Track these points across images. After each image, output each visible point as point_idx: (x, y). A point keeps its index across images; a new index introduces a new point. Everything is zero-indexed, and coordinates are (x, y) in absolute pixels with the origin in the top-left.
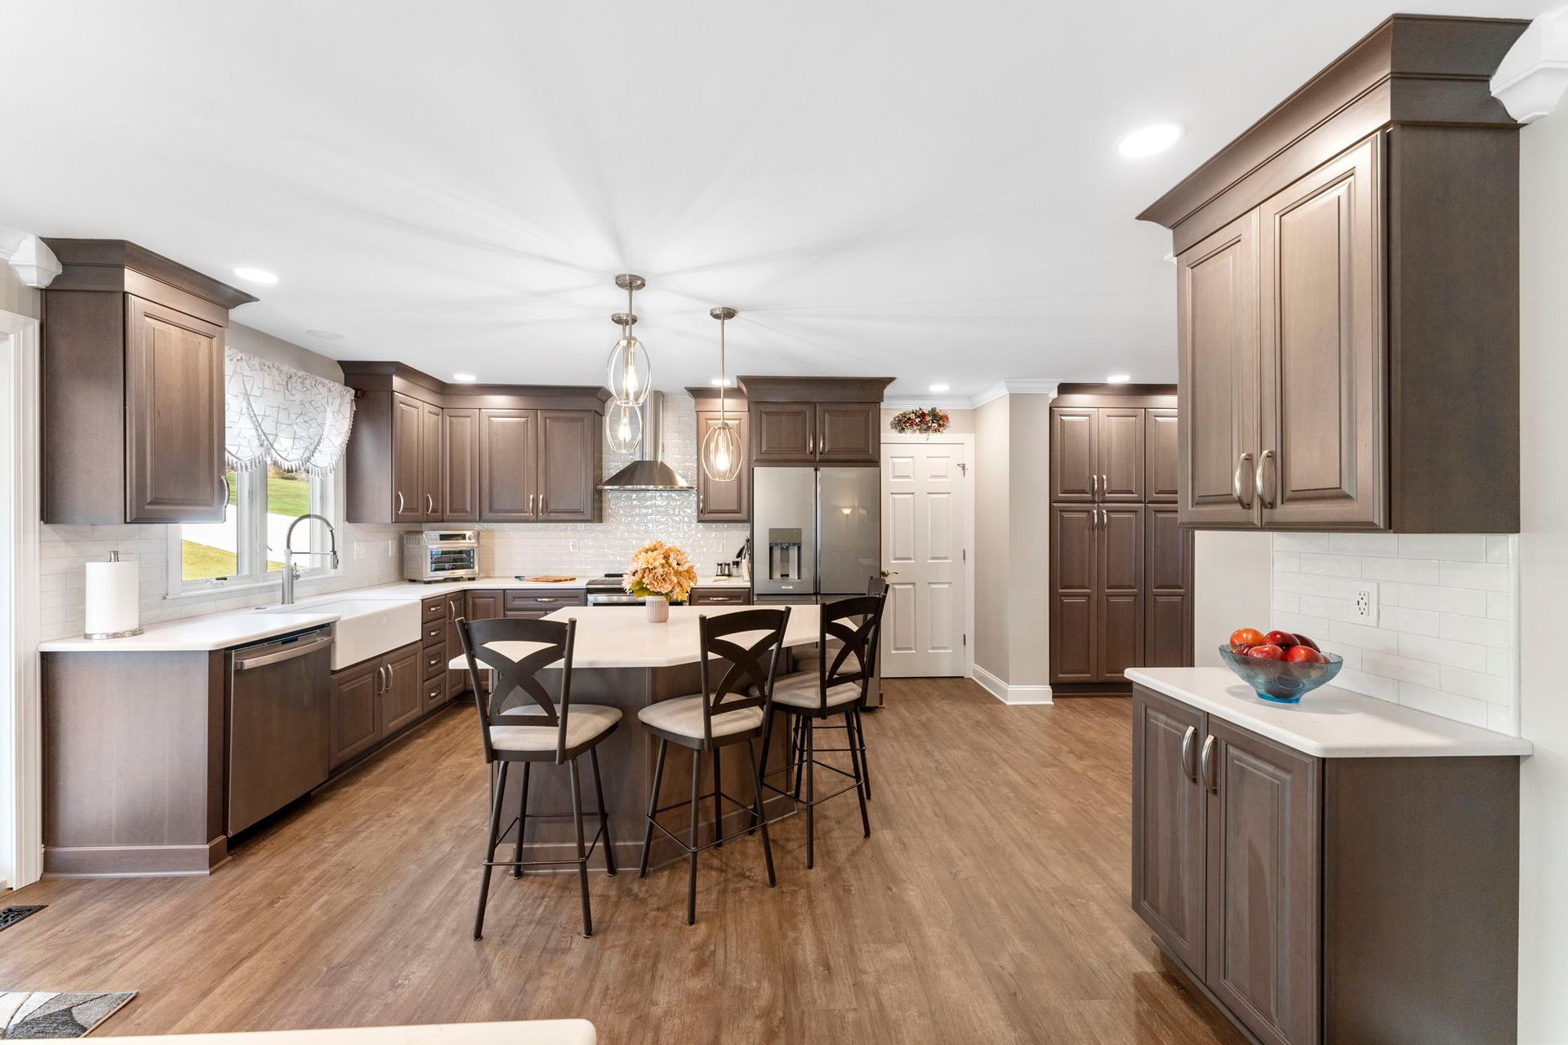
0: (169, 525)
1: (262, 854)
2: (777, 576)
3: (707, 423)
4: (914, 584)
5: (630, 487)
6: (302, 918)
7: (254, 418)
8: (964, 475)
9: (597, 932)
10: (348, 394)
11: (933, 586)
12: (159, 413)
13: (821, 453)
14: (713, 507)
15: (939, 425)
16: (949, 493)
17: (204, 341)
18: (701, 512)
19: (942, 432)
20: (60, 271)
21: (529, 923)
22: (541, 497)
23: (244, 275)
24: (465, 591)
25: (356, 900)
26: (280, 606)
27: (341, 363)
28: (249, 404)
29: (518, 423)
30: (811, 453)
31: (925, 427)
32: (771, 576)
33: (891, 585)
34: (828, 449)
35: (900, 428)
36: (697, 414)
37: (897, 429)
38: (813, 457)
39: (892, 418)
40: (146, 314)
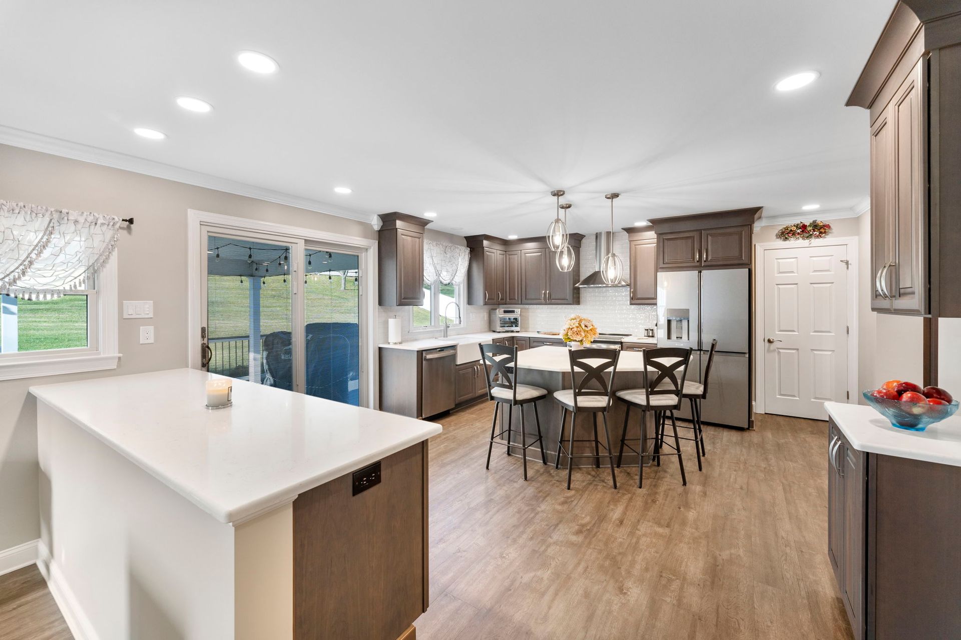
2: (674, 336)
3: (635, 248)
4: (798, 349)
5: (592, 286)
7: (434, 265)
8: (848, 268)
9: (529, 480)
10: (468, 250)
11: (815, 352)
13: (705, 261)
14: (639, 296)
15: (821, 233)
16: (833, 283)
17: (417, 239)
18: (632, 299)
19: (825, 238)
20: (382, 226)
21: (506, 470)
22: (548, 292)
23: (428, 215)
24: (513, 337)
26: (442, 338)
27: (465, 237)
28: (431, 259)
29: (538, 256)
30: (698, 262)
31: (807, 235)
32: (669, 337)
33: (777, 349)
34: (710, 258)
35: (784, 238)
36: (630, 243)
37: (781, 238)
38: (698, 264)
39: (776, 232)
40: (402, 235)
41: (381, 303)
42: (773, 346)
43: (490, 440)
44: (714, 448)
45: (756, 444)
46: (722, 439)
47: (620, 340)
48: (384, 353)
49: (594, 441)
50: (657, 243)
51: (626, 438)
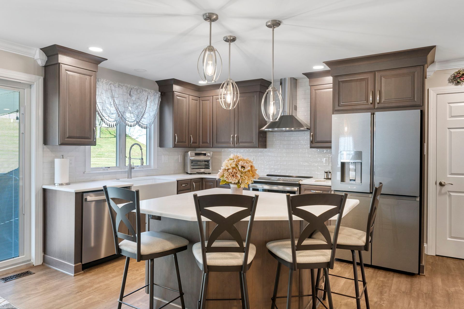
0: (86, 146)
1: (93, 273)
2: (347, 179)
3: (315, 92)
6: (79, 302)
7: (116, 106)
10: (157, 94)
12: (70, 105)
13: (378, 103)
14: (318, 139)
17: (88, 77)
18: (312, 142)
20: (47, 59)
22: (236, 135)
24: (202, 179)
25: (97, 301)
26: (127, 179)
27: (156, 82)
28: (114, 101)
30: (371, 104)
32: (343, 180)
33: (447, 192)
34: (383, 100)
35: (456, 82)
36: (311, 88)
37: (453, 83)
38: (372, 106)
39: (449, 75)
40: (66, 70)
41: (46, 142)
42: (444, 189)
43: (118, 300)
44: (381, 299)
45: (425, 294)
46: (391, 287)
47: (297, 183)
48: (49, 195)
49: (241, 299)
50: (333, 88)
51: (277, 296)
